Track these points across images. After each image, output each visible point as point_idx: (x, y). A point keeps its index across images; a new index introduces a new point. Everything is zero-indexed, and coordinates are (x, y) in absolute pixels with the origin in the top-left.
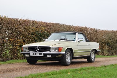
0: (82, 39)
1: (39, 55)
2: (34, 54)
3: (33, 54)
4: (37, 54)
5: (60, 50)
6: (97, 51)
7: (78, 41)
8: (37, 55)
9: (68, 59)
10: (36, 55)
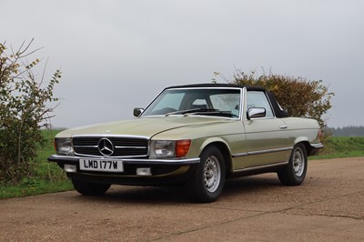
0: (263, 111)
1: (107, 169)
2: (91, 164)
3: (87, 164)
4: (103, 164)
5: (182, 151)
6: (313, 148)
7: (248, 118)
8: (103, 169)
9: (212, 180)
10: (99, 169)
